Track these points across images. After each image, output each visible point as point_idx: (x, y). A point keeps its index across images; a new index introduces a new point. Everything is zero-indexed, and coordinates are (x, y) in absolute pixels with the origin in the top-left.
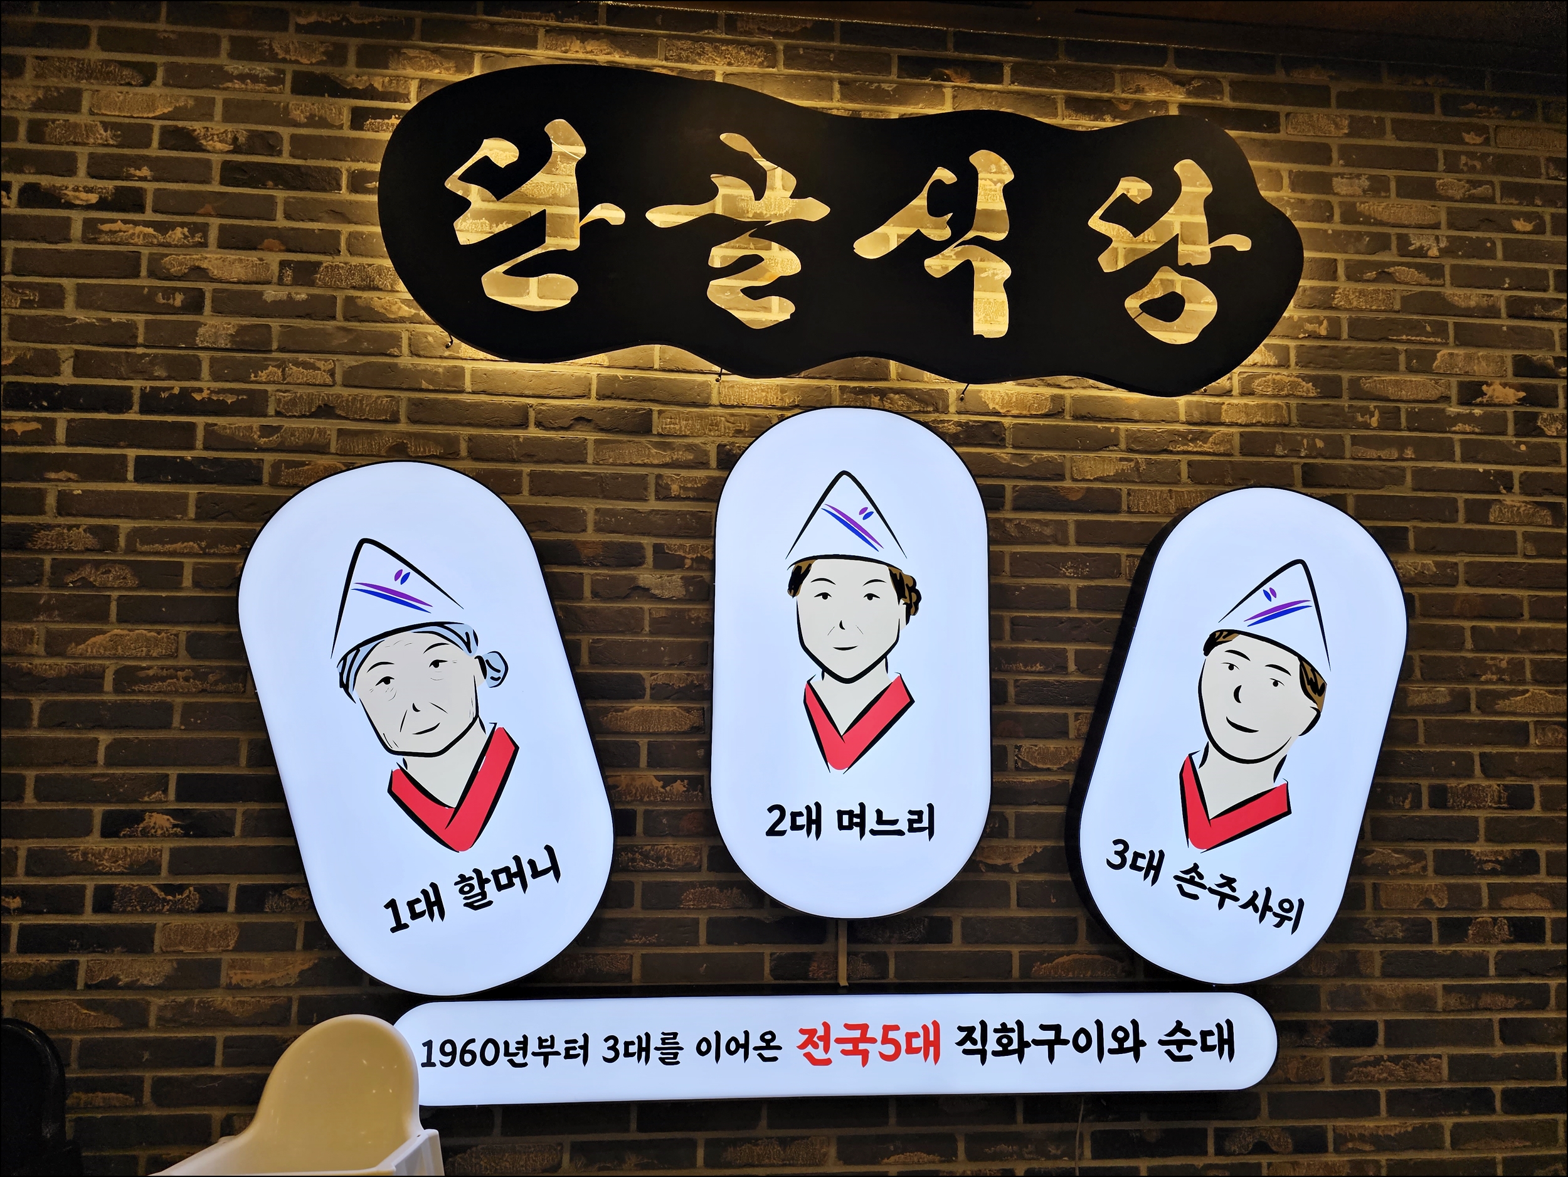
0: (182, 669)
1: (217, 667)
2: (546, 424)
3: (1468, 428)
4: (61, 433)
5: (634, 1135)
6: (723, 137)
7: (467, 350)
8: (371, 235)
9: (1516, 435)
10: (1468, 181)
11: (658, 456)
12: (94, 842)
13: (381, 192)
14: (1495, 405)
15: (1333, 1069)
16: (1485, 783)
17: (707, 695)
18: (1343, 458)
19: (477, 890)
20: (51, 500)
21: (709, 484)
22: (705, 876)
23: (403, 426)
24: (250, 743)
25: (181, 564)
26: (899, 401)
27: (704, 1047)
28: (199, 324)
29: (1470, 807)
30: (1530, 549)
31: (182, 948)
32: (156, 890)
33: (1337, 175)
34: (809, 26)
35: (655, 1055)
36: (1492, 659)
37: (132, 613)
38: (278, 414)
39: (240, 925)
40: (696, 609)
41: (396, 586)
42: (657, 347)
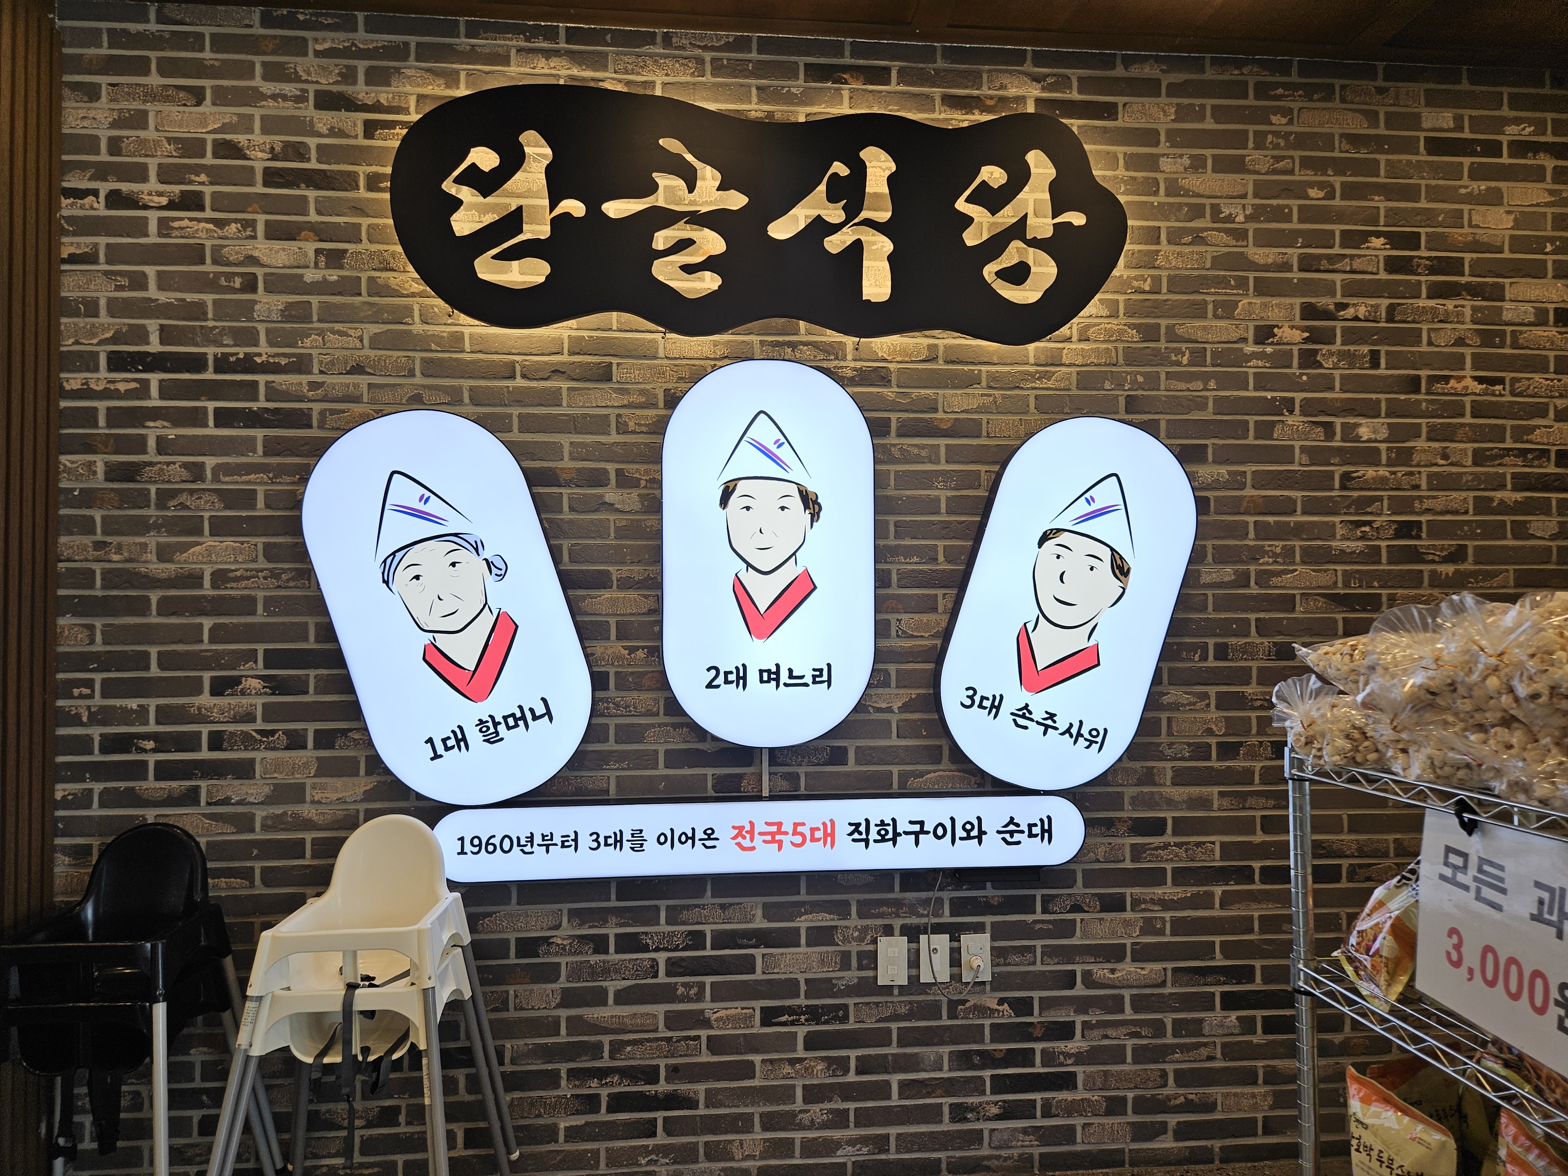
0: (262, 571)
1: (289, 569)
2: (530, 376)
3: (1260, 363)
4: (154, 390)
5: (614, 903)
6: (661, 142)
7: (464, 319)
8: (385, 226)
9: (1300, 368)
10: (1273, 157)
11: (617, 400)
12: (205, 699)
13: (392, 190)
14: (1284, 344)
15: (1132, 851)
16: (1258, 640)
17: (660, 586)
18: (1158, 390)
19: (492, 730)
20: (152, 443)
21: (658, 421)
22: (662, 719)
23: (419, 380)
24: (317, 624)
25: (255, 491)
26: (807, 352)
27: (662, 839)
28: (255, 302)
29: (1246, 659)
30: (1305, 459)
31: (276, 775)
32: (254, 734)
33: (1163, 155)
34: (731, 40)
35: (627, 845)
36: (1269, 546)
37: (220, 528)
38: (321, 372)
39: (318, 758)
40: (649, 520)
41: (421, 506)
42: (615, 314)
